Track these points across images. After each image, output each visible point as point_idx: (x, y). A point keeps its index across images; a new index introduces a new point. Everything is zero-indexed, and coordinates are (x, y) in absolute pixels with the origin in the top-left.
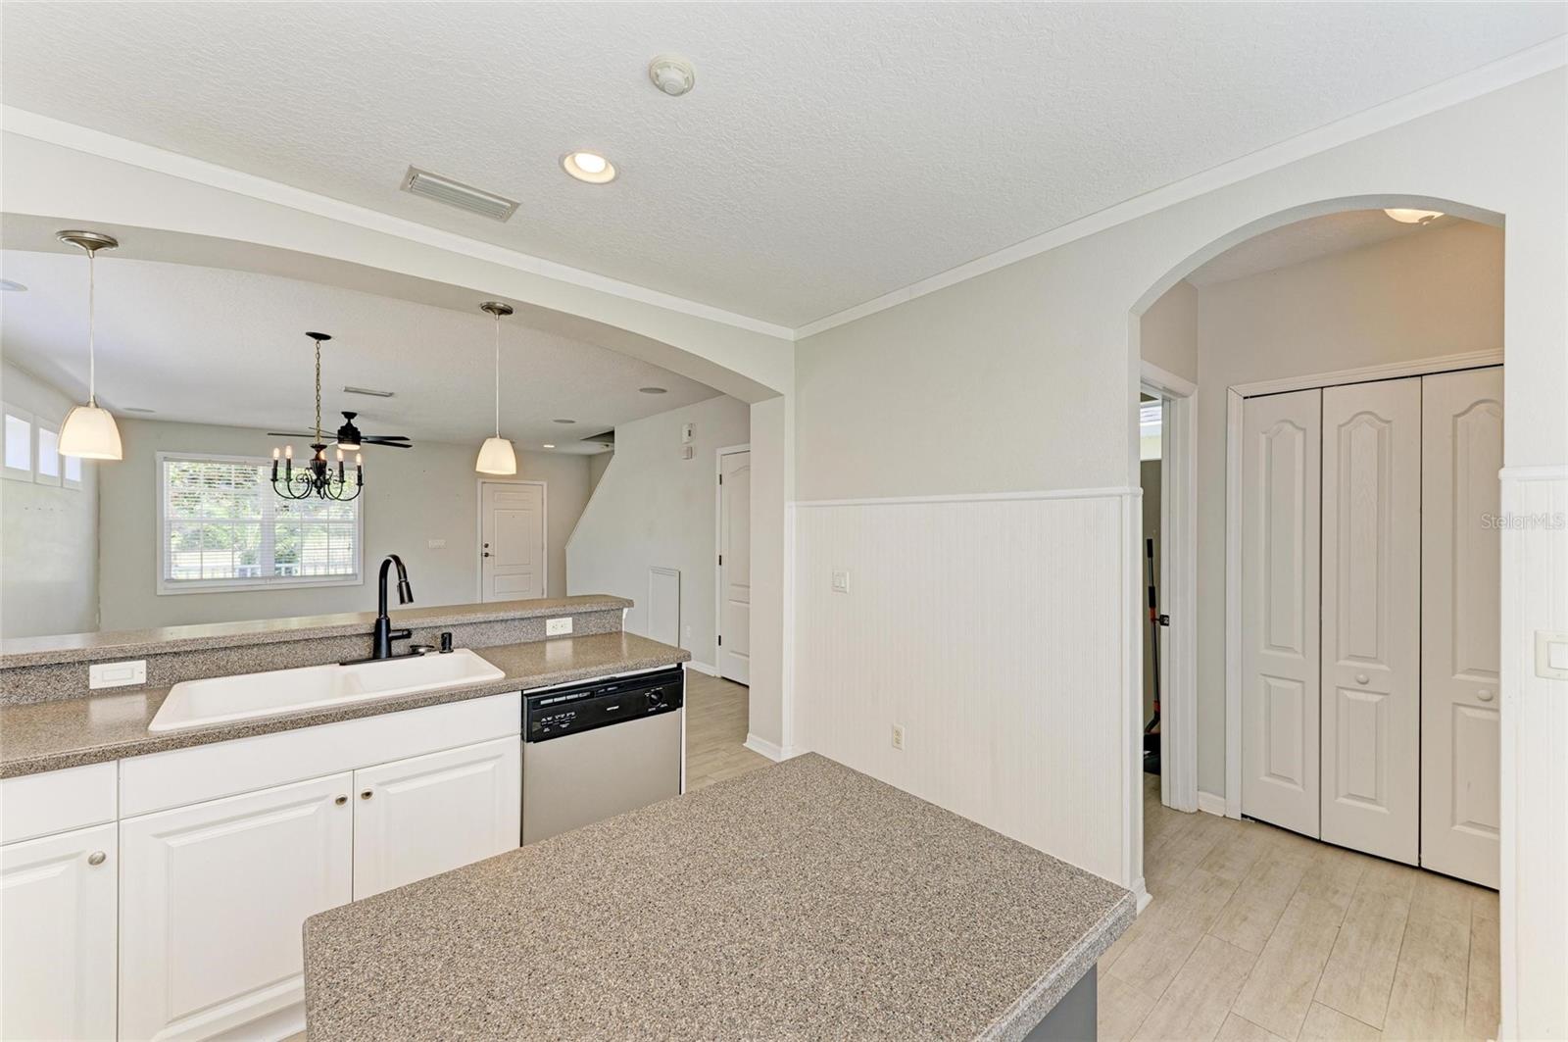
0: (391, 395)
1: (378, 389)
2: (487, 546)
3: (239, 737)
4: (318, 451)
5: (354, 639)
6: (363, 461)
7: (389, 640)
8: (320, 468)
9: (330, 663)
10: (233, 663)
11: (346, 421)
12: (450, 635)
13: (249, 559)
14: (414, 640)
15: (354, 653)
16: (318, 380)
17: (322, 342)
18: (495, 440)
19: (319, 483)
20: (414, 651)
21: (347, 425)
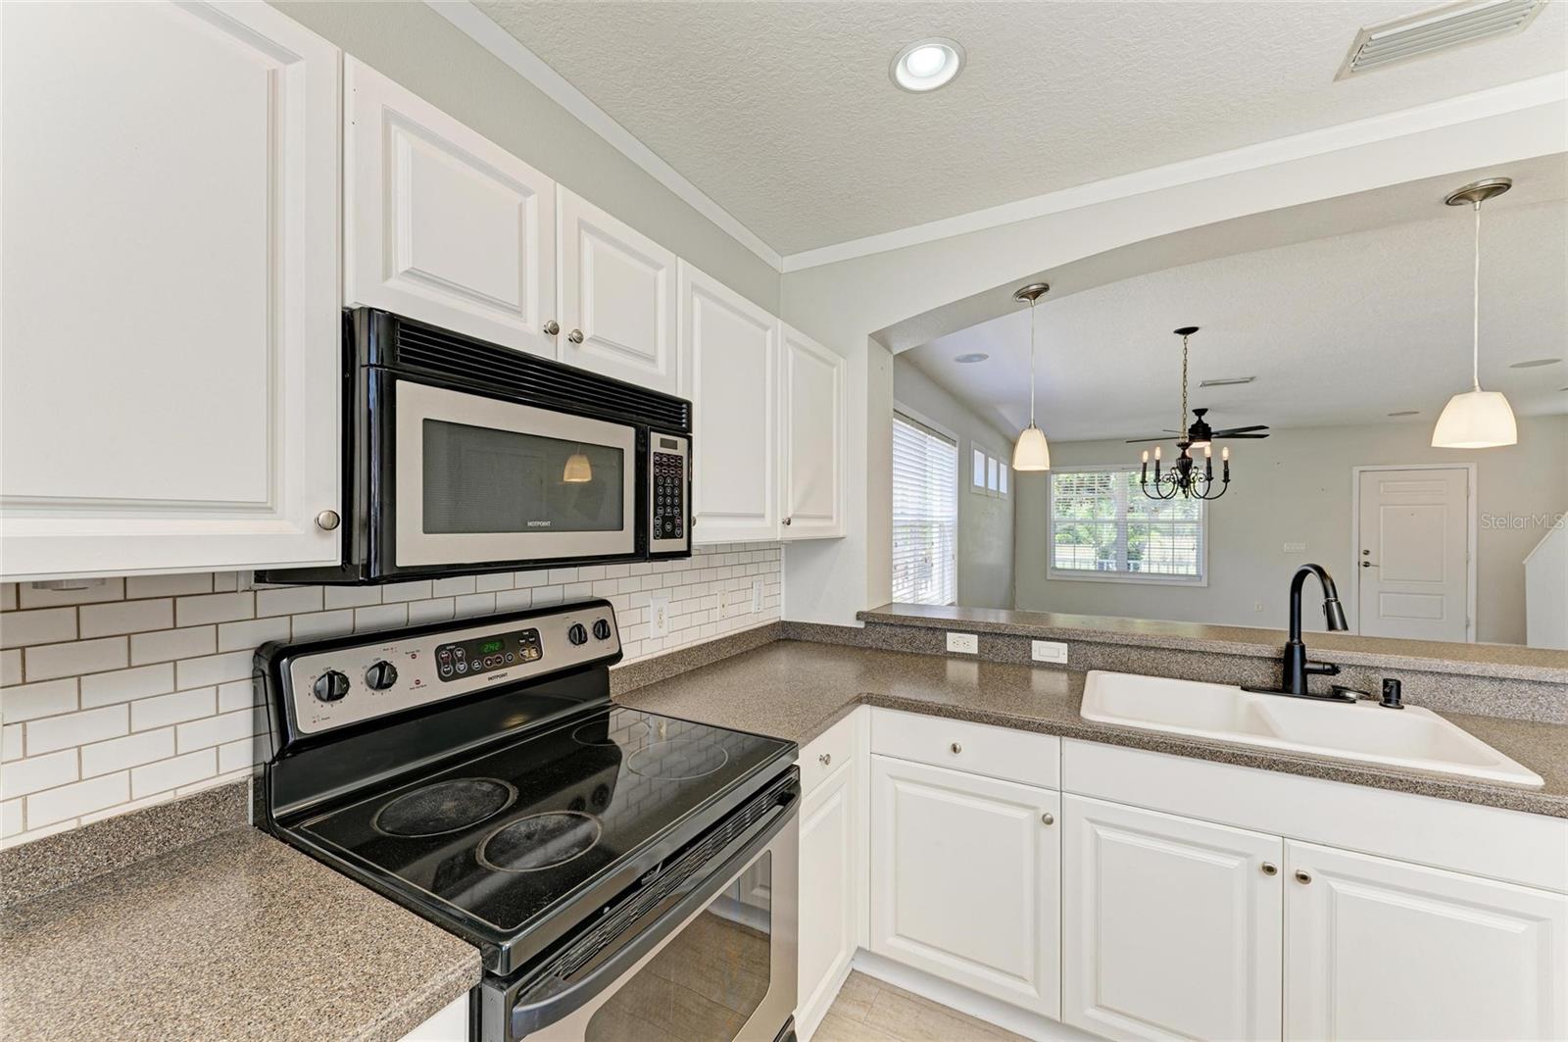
0: (1252, 379)
1: (1236, 376)
2: (1367, 553)
3: (1158, 751)
4: (1184, 450)
5: (1256, 662)
6: (1230, 455)
7: (1305, 672)
8: (1185, 465)
9: (1228, 683)
10: (1133, 661)
11: (1197, 418)
12: (1399, 684)
13: (1105, 554)
14: (1338, 680)
15: (1255, 678)
16: (1185, 376)
17: (1189, 336)
18: (1474, 394)
19: (1185, 483)
20: (1337, 695)
21: (1198, 422)
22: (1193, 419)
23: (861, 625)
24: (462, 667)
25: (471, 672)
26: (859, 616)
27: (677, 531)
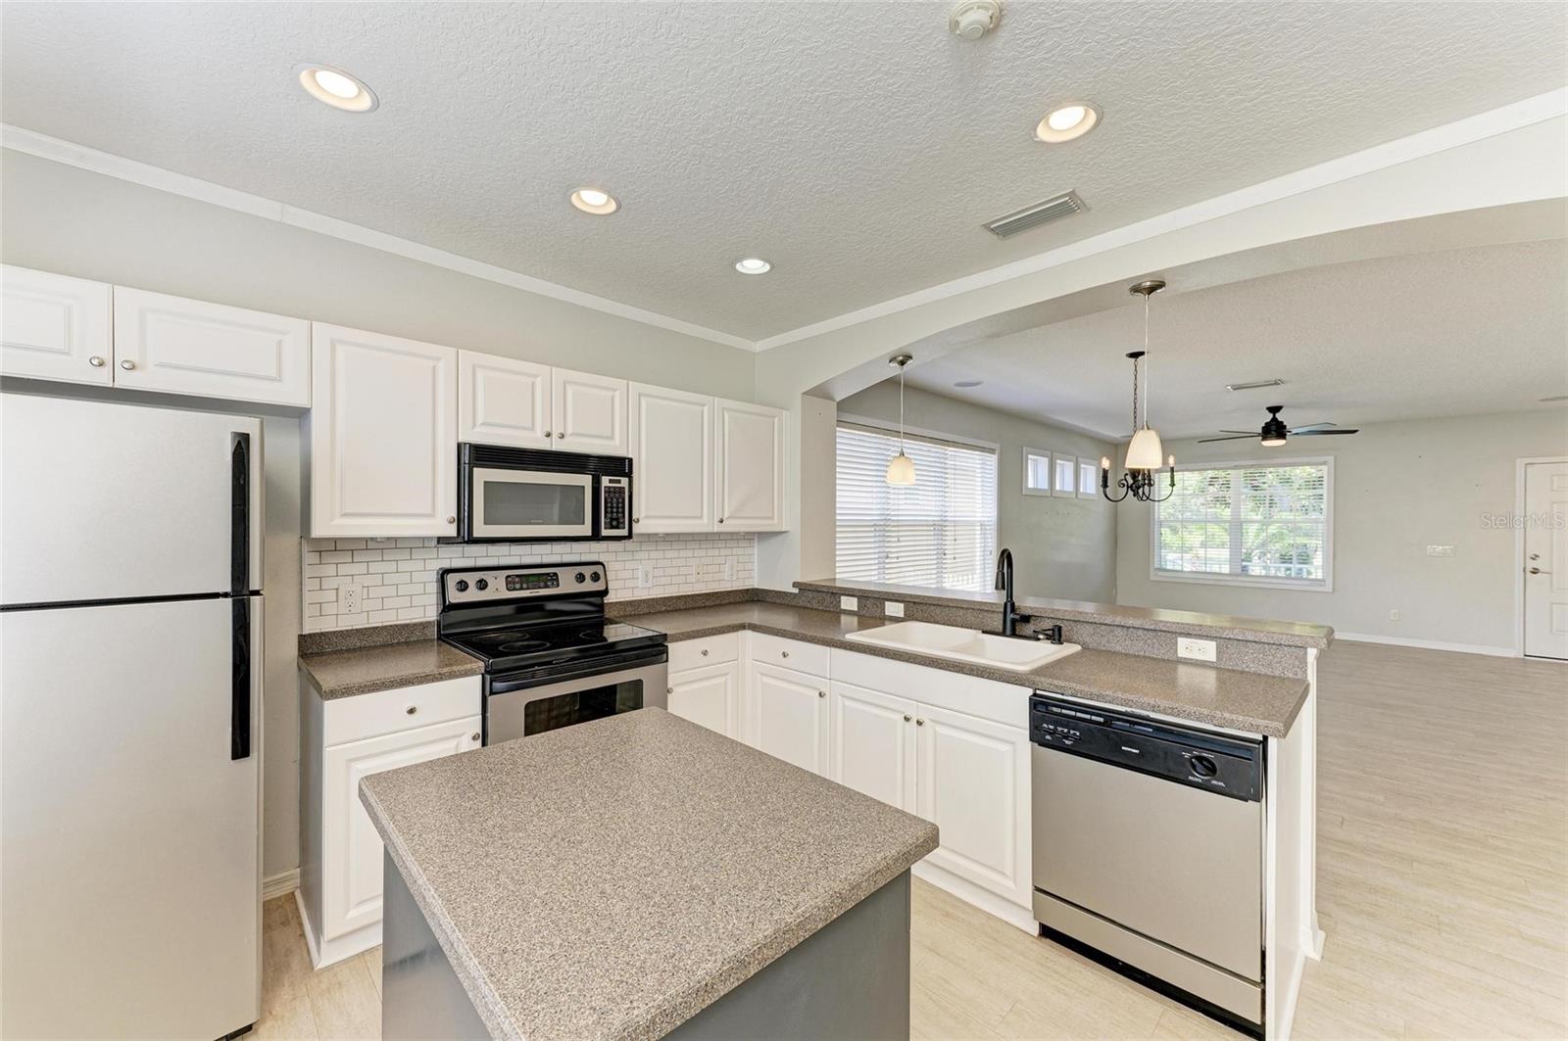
2: (1535, 557)
7: (1012, 621)
11: (1271, 416)
12: (1060, 628)
17: (1138, 359)
19: (1134, 487)
21: (1272, 420)
22: (1269, 417)
23: (796, 591)
24: (518, 586)
25: (521, 589)
26: (795, 585)
27: (621, 525)
